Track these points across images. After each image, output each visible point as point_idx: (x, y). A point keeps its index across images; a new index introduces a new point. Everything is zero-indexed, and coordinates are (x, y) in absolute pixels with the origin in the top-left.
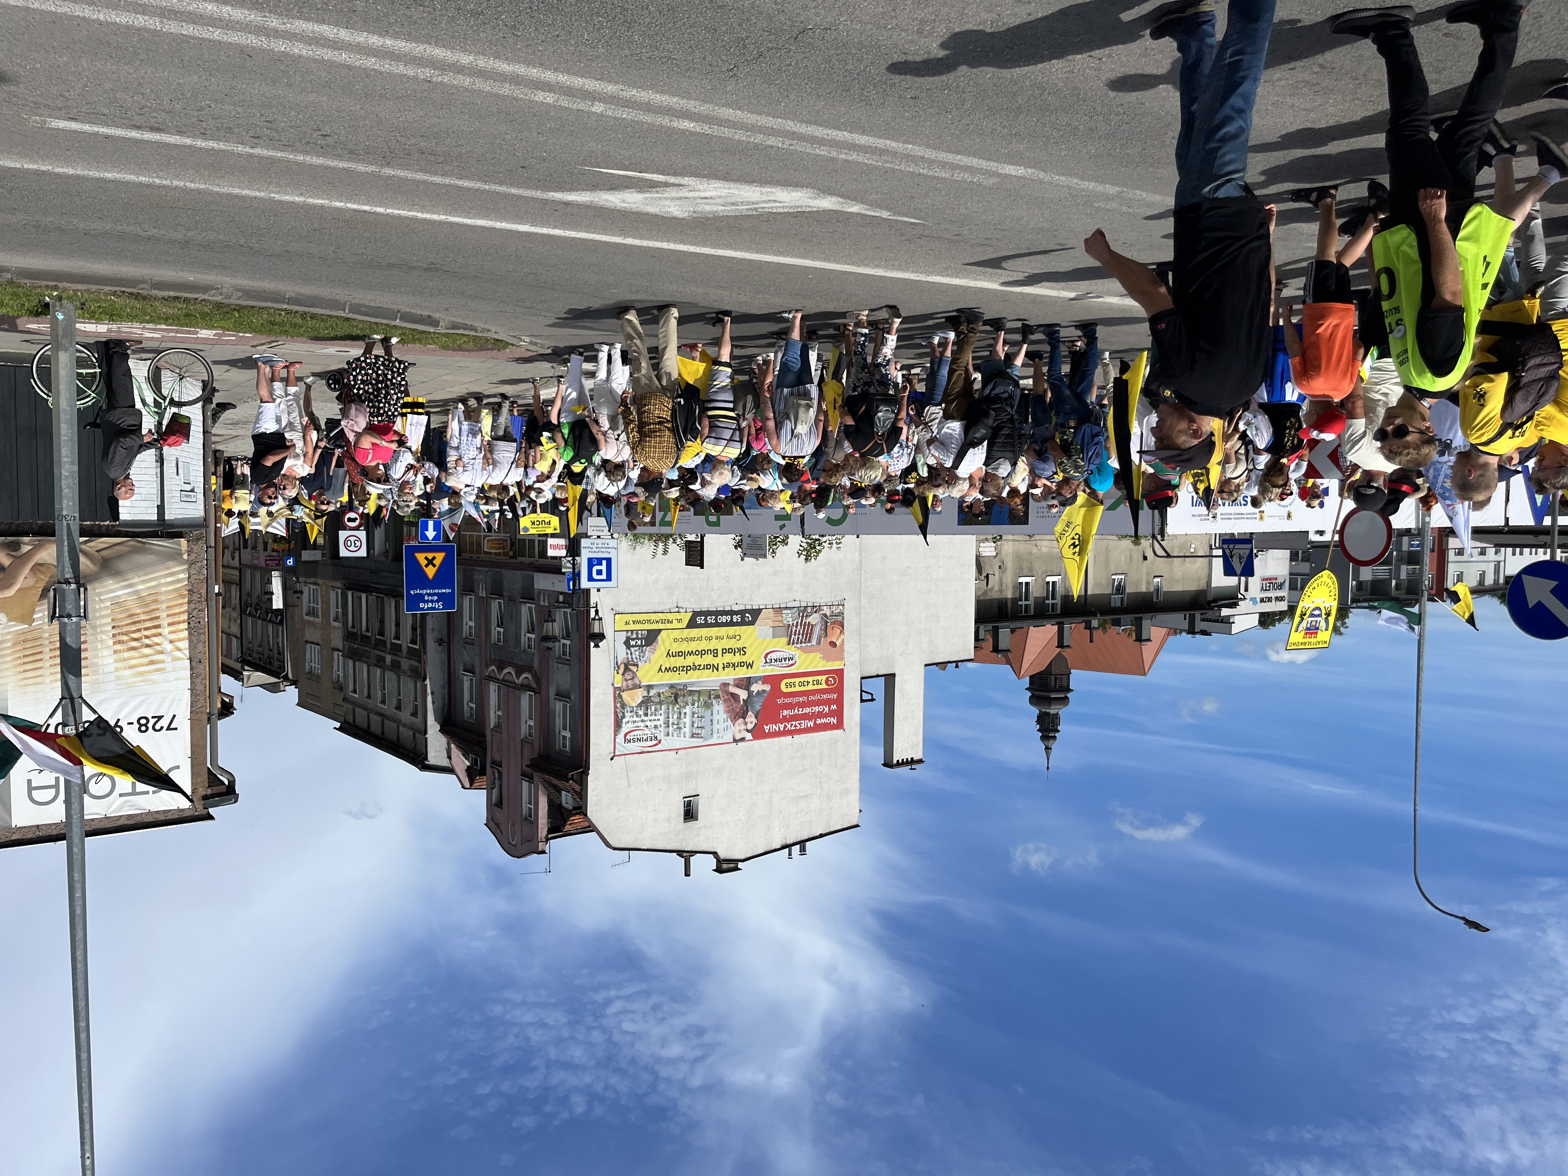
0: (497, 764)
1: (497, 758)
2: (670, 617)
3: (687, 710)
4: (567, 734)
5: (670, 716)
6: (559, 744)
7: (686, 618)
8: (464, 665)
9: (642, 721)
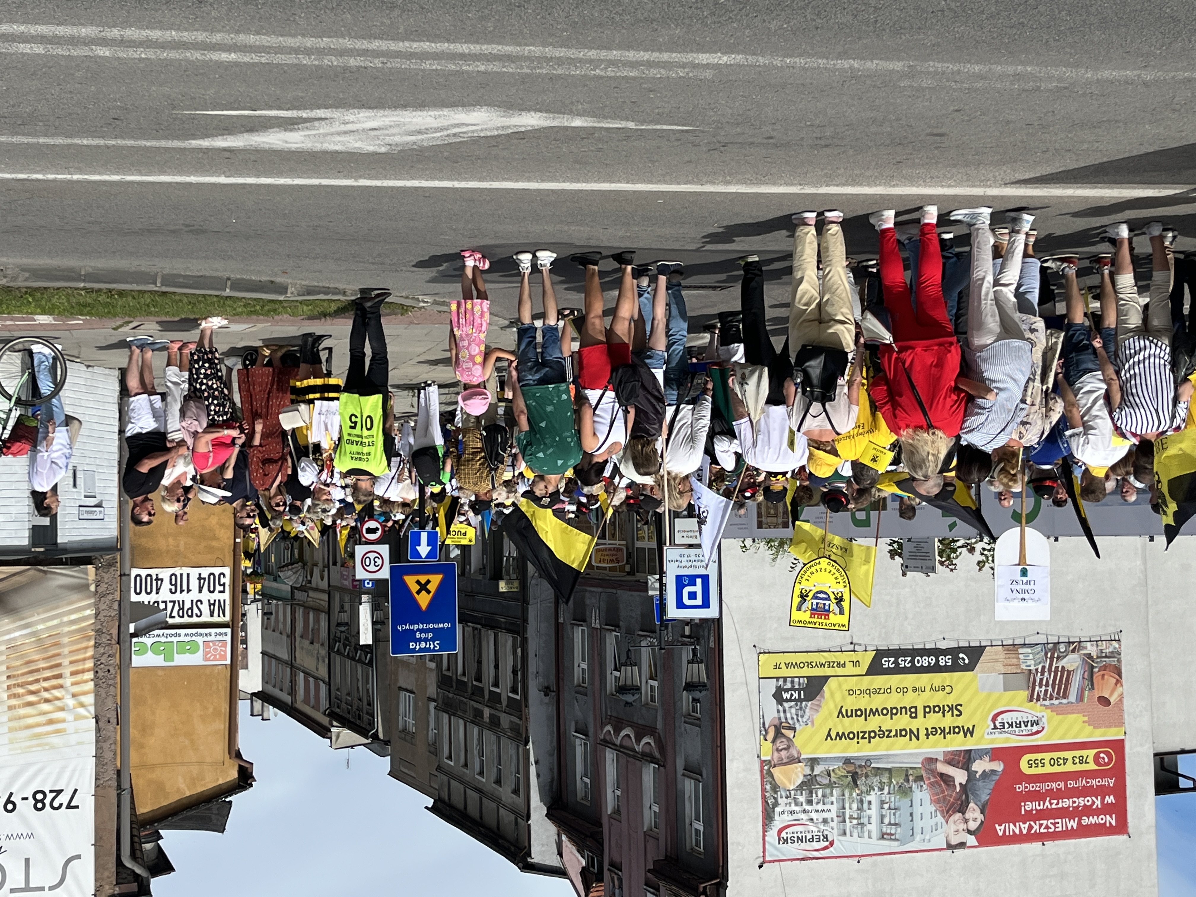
0: (616, 866)
1: (616, 858)
2: (841, 658)
3: (873, 797)
4: (699, 826)
5: (847, 806)
6: (690, 841)
7: (867, 659)
8: (576, 723)
9: (804, 811)
